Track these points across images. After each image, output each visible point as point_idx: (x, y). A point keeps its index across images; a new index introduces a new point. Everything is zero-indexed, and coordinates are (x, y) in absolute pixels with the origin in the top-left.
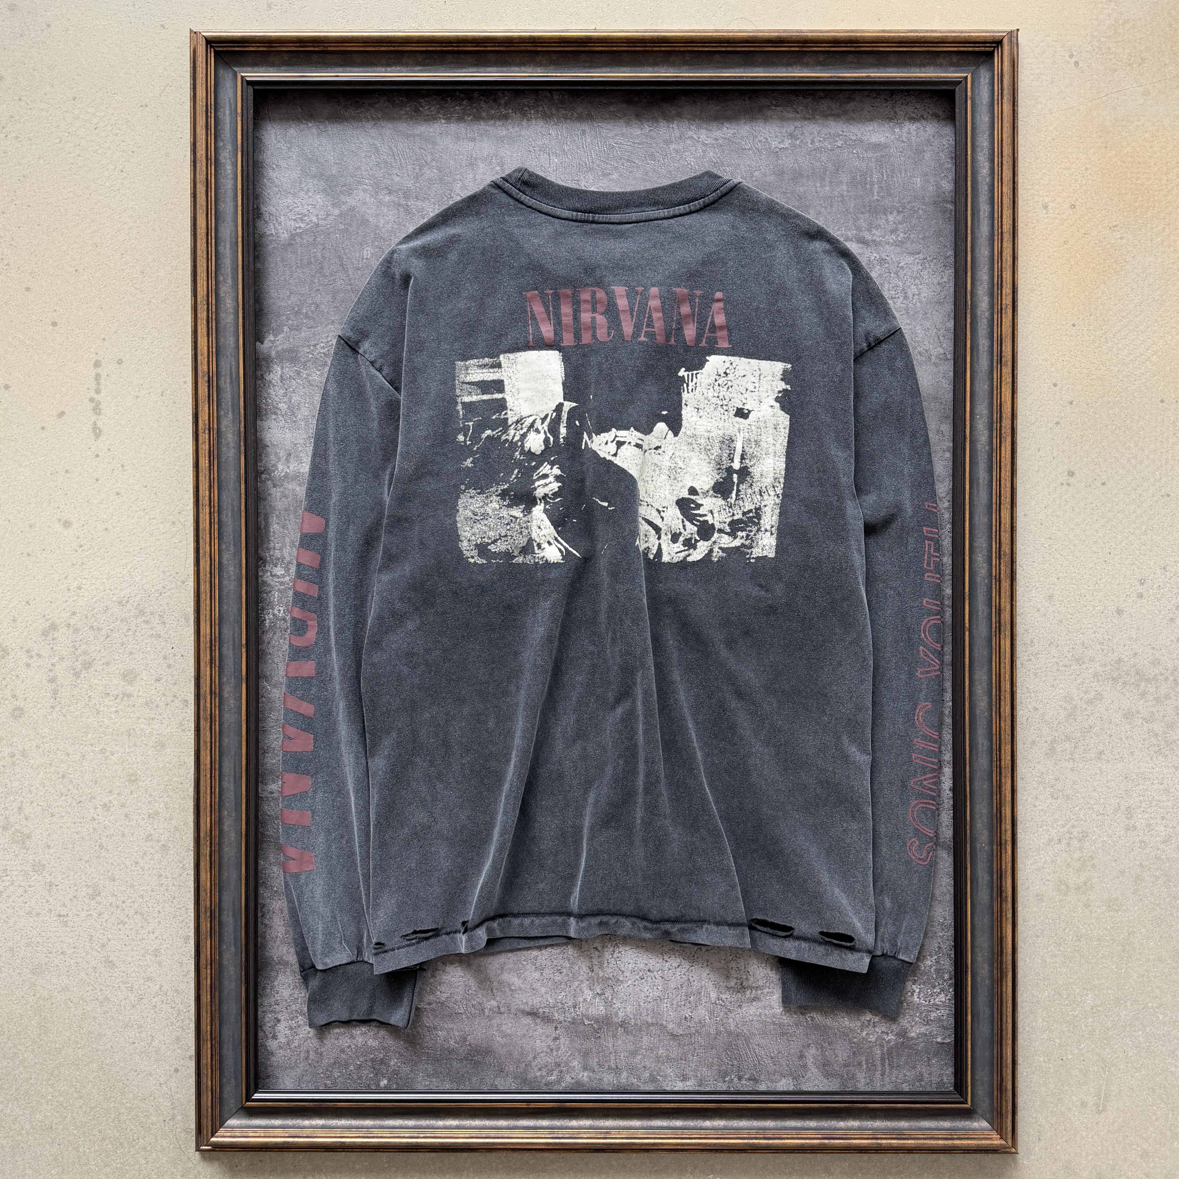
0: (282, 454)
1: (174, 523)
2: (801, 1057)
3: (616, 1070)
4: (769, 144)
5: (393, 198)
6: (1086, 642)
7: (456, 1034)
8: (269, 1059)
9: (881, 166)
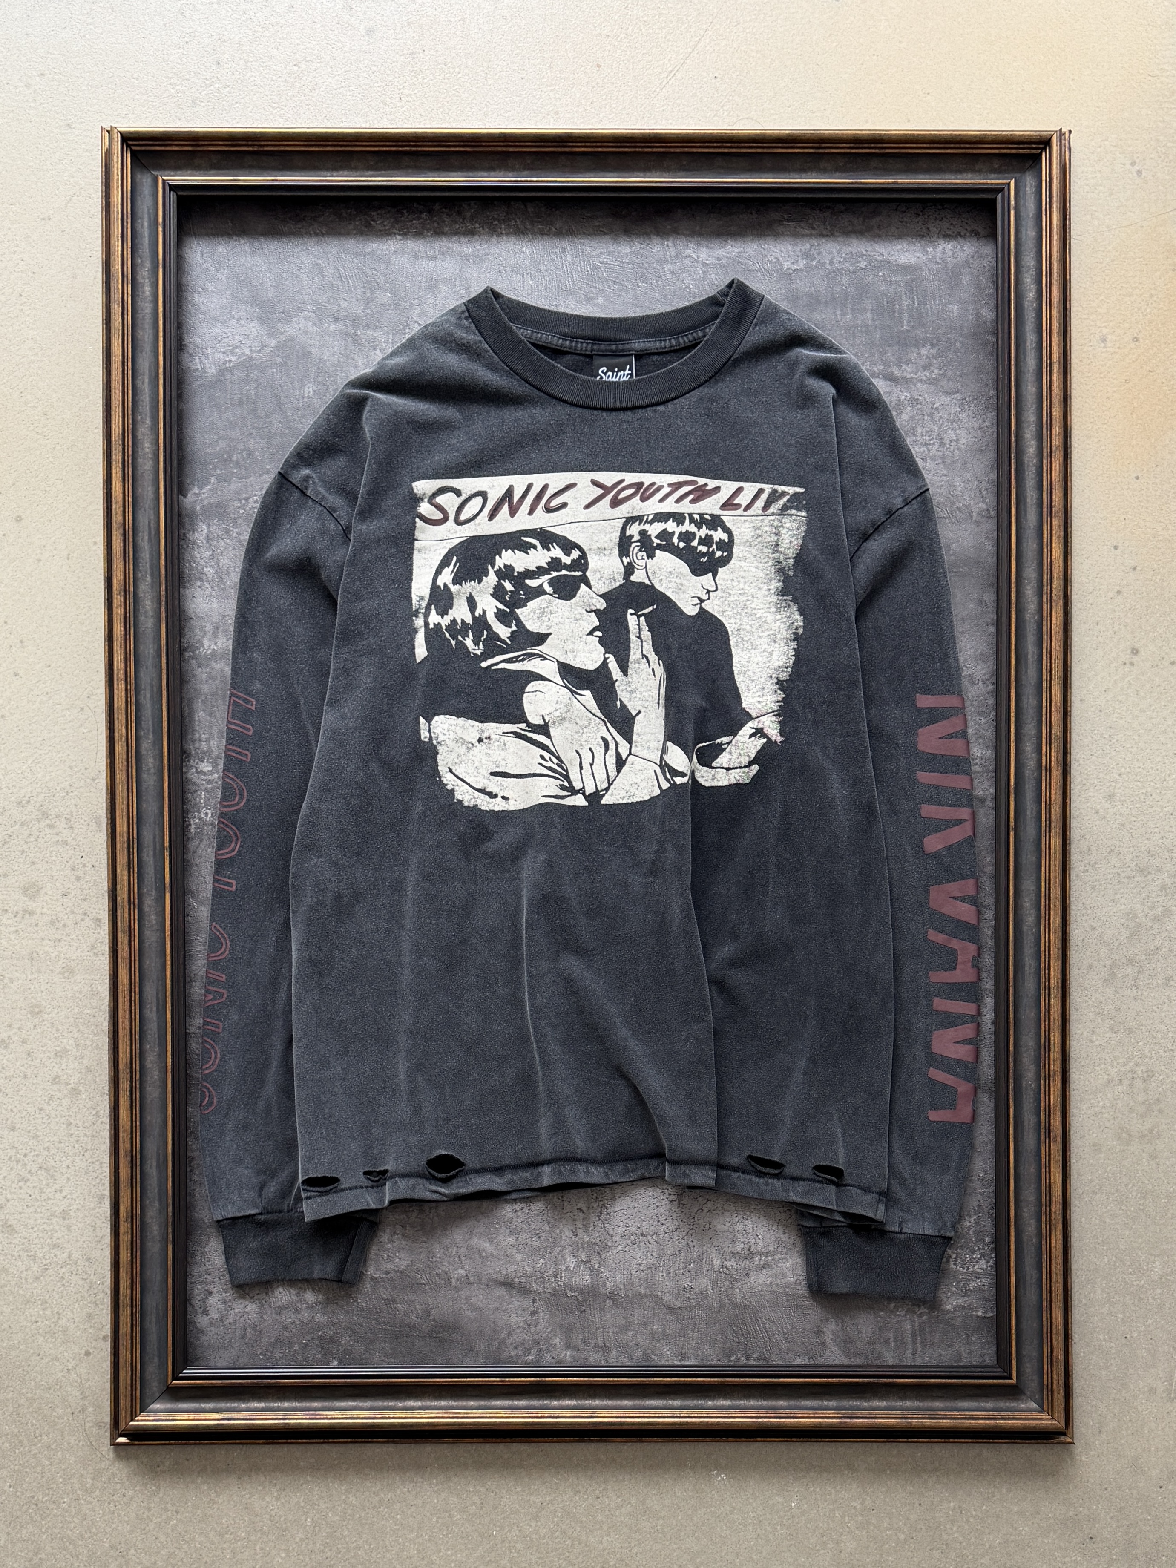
0: (209, 628)
1: (82, 709)
2: (819, 1332)
3: (604, 1349)
4: (781, 265)
5: (340, 326)
6: (1152, 849)
7: (418, 1307)
8: (198, 1339)
9: (911, 291)
